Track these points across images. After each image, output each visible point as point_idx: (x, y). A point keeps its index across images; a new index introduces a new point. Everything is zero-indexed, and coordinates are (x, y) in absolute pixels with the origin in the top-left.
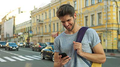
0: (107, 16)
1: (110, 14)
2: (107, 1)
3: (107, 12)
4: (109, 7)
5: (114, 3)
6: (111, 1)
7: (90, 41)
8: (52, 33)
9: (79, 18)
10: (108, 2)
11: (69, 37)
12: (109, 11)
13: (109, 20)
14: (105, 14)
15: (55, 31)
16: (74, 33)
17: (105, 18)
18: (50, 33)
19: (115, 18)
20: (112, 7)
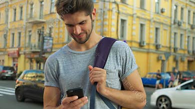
0: (103, 25)
1: (107, 23)
2: (104, 1)
3: (102, 19)
4: (107, 12)
5: (114, 6)
6: (109, 2)
7: (120, 66)
8: (8, 50)
9: (58, 26)
10: (106, 3)
11: (78, 56)
12: (106, 18)
13: (105, 33)
14: (99, 23)
15: (15, 46)
16: (88, 48)
17: (99, 29)
18: (4, 50)
19: (114, 29)
20: (111, 12)
